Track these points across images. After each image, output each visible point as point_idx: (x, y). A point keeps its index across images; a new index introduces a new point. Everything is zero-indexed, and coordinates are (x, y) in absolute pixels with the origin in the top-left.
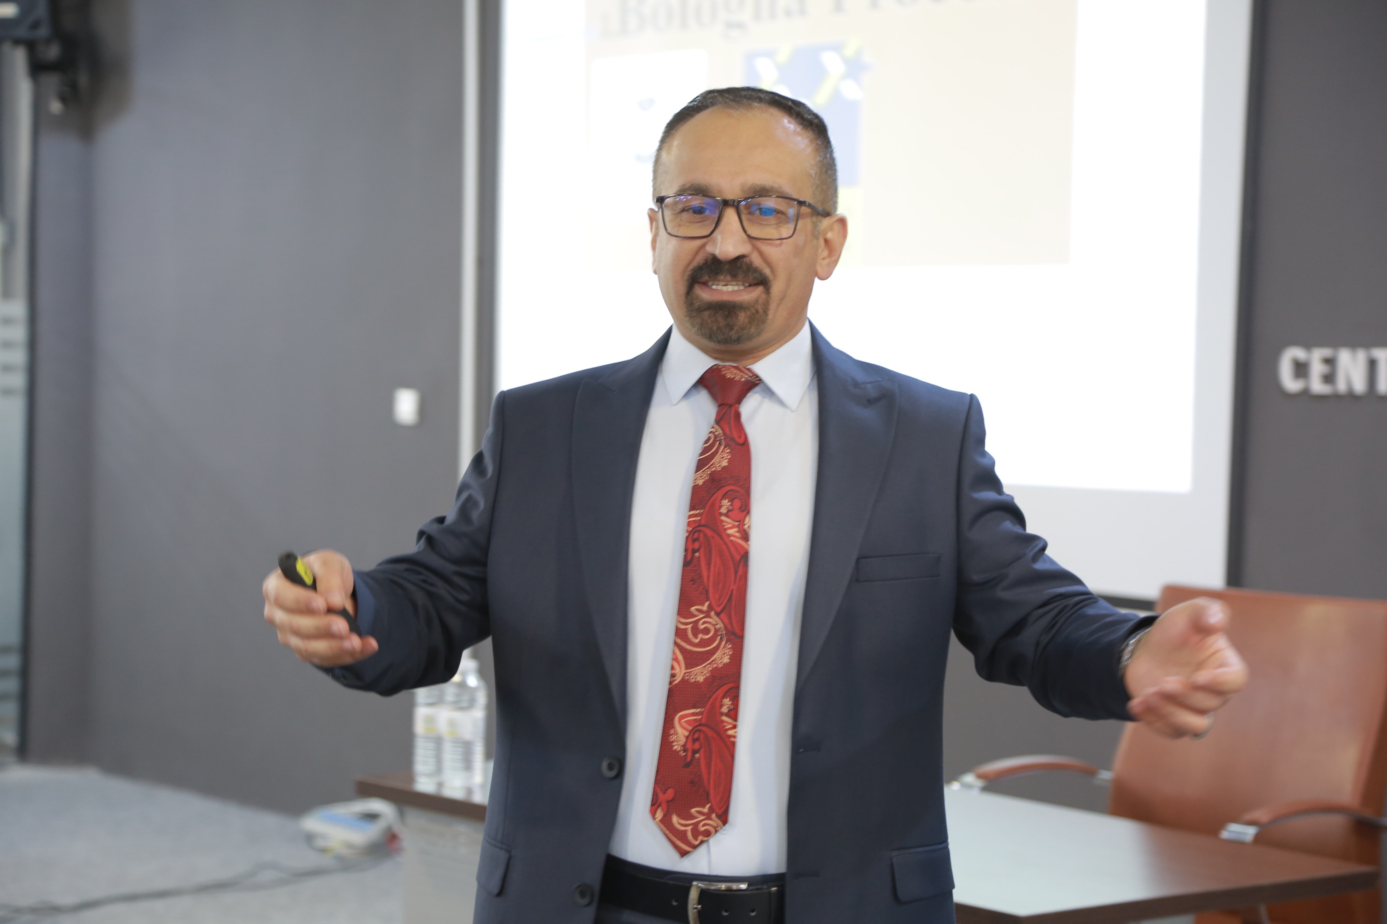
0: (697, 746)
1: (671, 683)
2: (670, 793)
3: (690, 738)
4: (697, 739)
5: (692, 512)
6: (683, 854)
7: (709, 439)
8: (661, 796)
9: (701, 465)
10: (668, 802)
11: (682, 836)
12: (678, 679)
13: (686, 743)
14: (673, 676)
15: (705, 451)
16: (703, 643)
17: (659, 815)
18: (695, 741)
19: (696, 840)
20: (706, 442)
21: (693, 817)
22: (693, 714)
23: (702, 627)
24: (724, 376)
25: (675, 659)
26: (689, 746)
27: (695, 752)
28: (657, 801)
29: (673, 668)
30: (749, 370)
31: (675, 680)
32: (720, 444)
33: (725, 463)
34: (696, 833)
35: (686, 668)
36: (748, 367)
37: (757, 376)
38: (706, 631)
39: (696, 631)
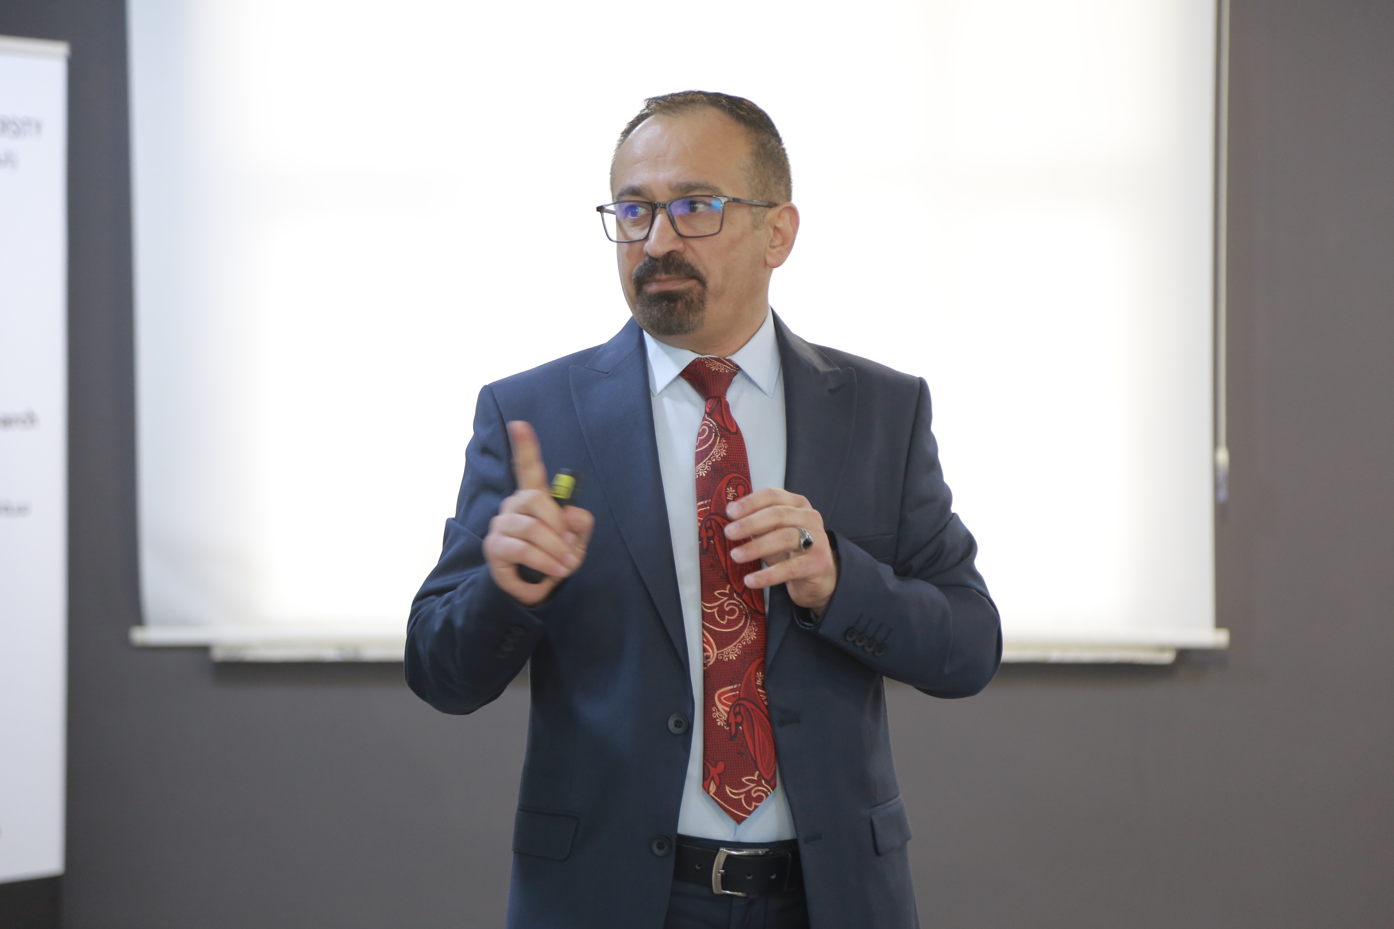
0: (739, 719)
1: (705, 665)
2: (721, 766)
3: (732, 713)
4: (739, 713)
5: (700, 503)
6: (739, 820)
7: (704, 431)
8: (712, 769)
9: (700, 457)
10: (719, 774)
11: (737, 804)
12: (712, 661)
13: (728, 718)
14: (707, 658)
15: (701, 443)
16: (731, 624)
17: (713, 788)
18: (736, 715)
19: (750, 806)
20: (700, 434)
21: (745, 785)
22: (731, 691)
23: (727, 609)
24: (709, 369)
25: (705, 641)
26: (732, 721)
27: (737, 725)
28: (709, 775)
29: (705, 650)
30: (729, 361)
31: (709, 662)
32: (716, 436)
33: (723, 453)
34: (749, 799)
35: (718, 649)
36: (727, 358)
37: (737, 366)
38: (732, 612)
39: (722, 613)
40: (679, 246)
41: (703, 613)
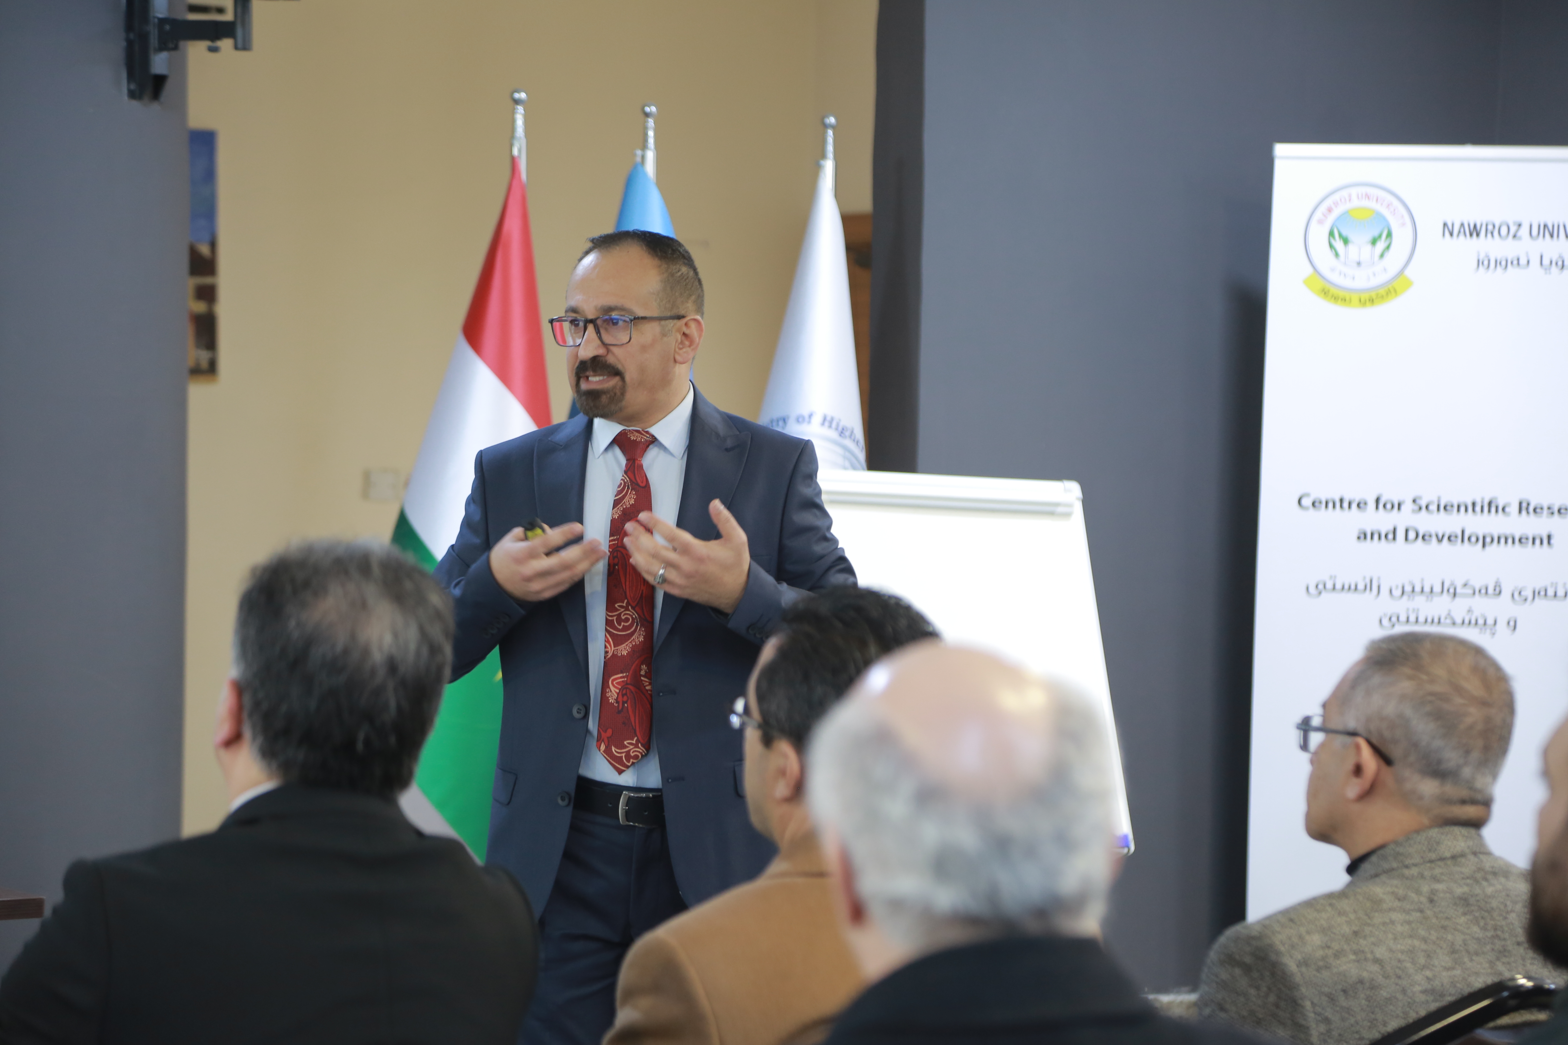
0: (625, 698)
1: (605, 658)
2: (610, 732)
3: (620, 693)
4: (626, 694)
5: (612, 538)
6: (620, 772)
7: (621, 484)
8: (603, 733)
9: (616, 503)
10: (608, 738)
11: (619, 760)
12: (610, 655)
13: (617, 698)
14: (606, 652)
15: (619, 493)
16: (625, 629)
17: (603, 747)
18: (623, 695)
19: (629, 762)
20: (619, 487)
21: (626, 747)
22: (621, 678)
23: (623, 618)
24: (630, 438)
25: (607, 641)
26: (620, 699)
27: (624, 703)
28: (601, 738)
29: (606, 647)
30: (647, 432)
31: (608, 656)
32: (628, 488)
33: (632, 502)
34: (628, 757)
35: (614, 647)
36: (646, 430)
37: (653, 436)
38: (627, 620)
39: (619, 620)
40: (601, 351)
41: (607, 619)
